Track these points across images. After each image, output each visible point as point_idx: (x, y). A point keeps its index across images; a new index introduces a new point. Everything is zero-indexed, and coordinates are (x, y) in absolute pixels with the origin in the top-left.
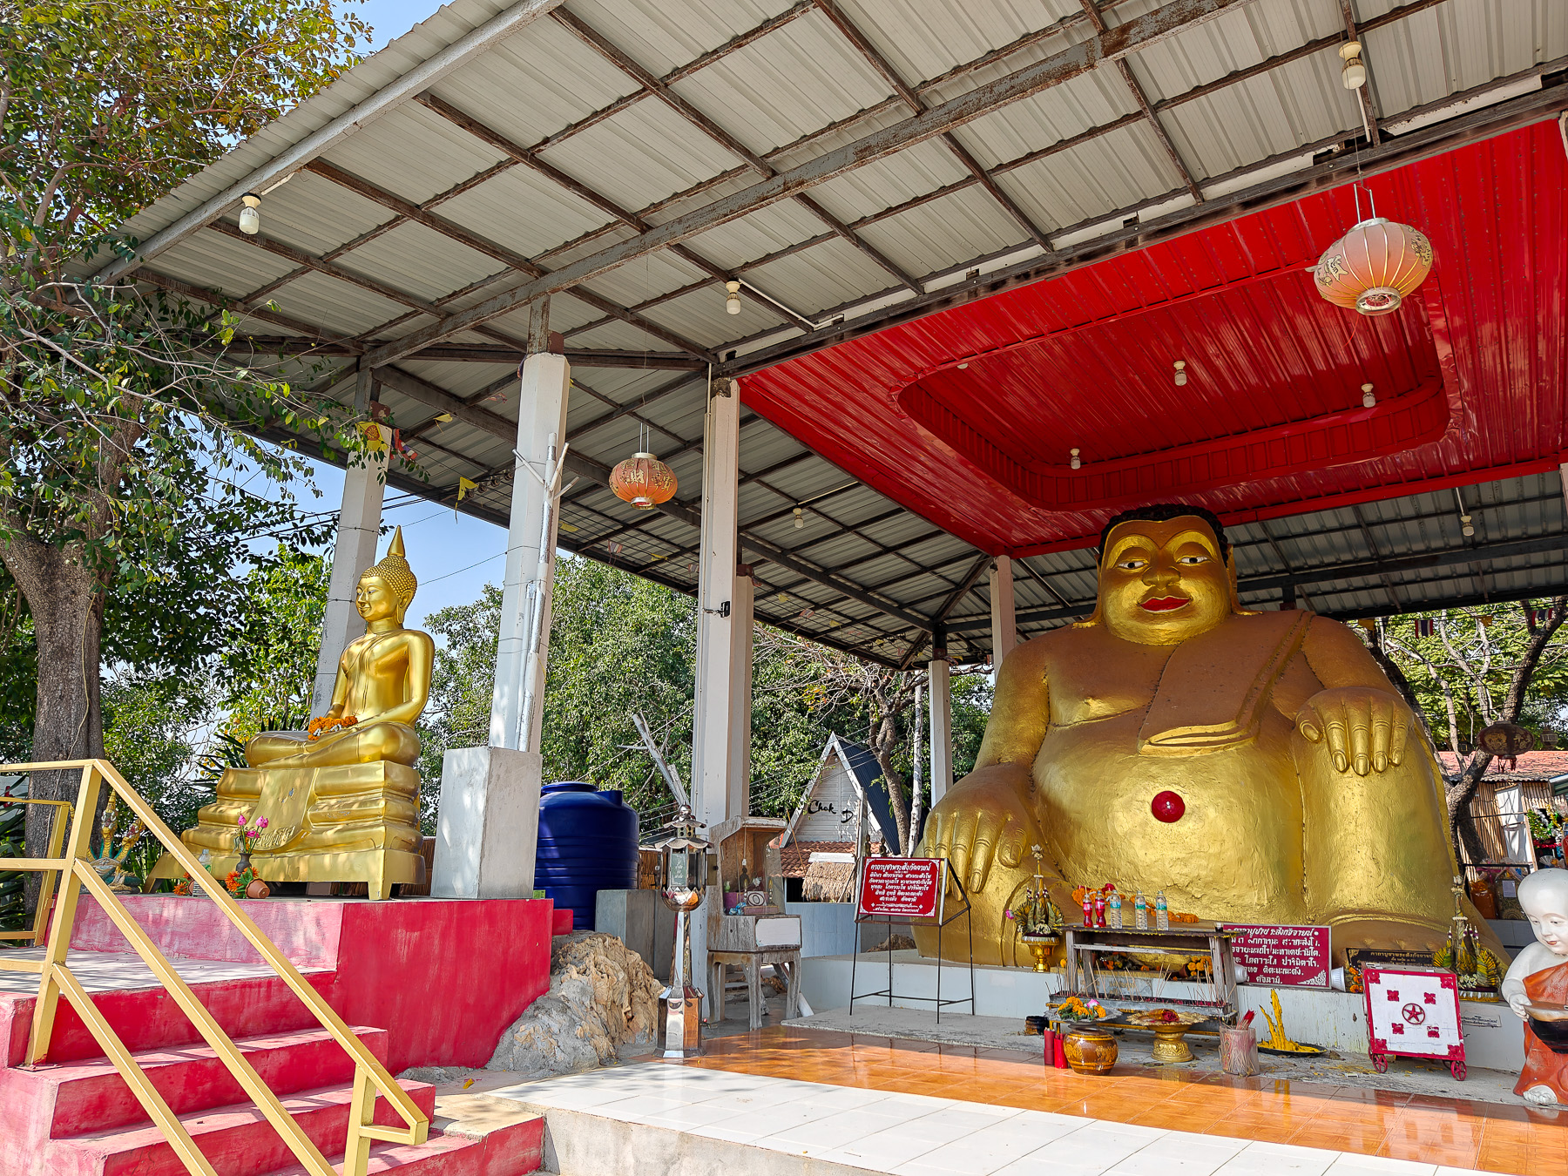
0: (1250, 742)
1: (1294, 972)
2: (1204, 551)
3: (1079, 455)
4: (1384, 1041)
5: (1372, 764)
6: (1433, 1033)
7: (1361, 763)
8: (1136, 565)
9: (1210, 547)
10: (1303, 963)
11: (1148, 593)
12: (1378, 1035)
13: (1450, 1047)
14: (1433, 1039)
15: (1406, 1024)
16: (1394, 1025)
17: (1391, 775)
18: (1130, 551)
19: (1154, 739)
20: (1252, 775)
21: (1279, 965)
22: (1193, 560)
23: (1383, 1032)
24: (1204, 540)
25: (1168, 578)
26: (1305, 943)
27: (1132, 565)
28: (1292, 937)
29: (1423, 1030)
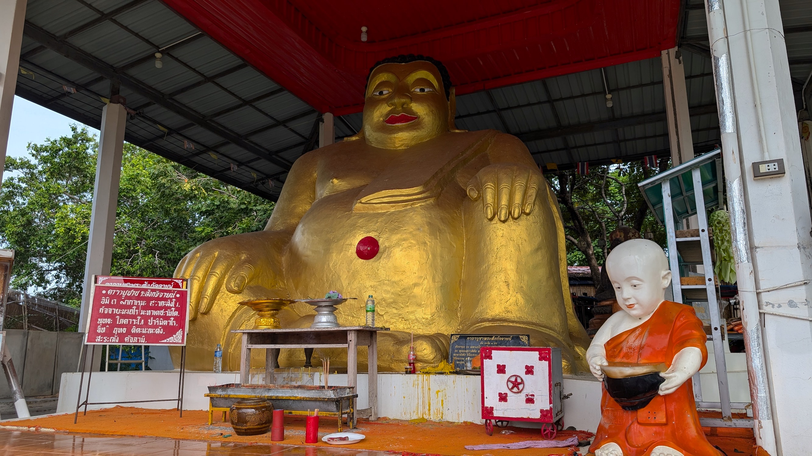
0: (431, 201)
1: (158, 331)
2: (430, 85)
3: (367, 32)
4: (492, 408)
5: (510, 213)
6: (530, 400)
7: (503, 212)
8: (384, 92)
9: (435, 83)
10: (165, 323)
11: (390, 112)
12: (487, 404)
13: (542, 411)
14: (529, 405)
15: (510, 394)
16: (500, 394)
17: (524, 220)
18: (383, 84)
19: (364, 200)
20: (430, 224)
21: (146, 325)
22: (422, 90)
23: (492, 401)
24: (431, 78)
25: (403, 100)
26: (168, 304)
27: (381, 93)
28: (159, 299)
29: (522, 397)
